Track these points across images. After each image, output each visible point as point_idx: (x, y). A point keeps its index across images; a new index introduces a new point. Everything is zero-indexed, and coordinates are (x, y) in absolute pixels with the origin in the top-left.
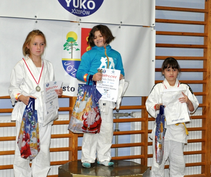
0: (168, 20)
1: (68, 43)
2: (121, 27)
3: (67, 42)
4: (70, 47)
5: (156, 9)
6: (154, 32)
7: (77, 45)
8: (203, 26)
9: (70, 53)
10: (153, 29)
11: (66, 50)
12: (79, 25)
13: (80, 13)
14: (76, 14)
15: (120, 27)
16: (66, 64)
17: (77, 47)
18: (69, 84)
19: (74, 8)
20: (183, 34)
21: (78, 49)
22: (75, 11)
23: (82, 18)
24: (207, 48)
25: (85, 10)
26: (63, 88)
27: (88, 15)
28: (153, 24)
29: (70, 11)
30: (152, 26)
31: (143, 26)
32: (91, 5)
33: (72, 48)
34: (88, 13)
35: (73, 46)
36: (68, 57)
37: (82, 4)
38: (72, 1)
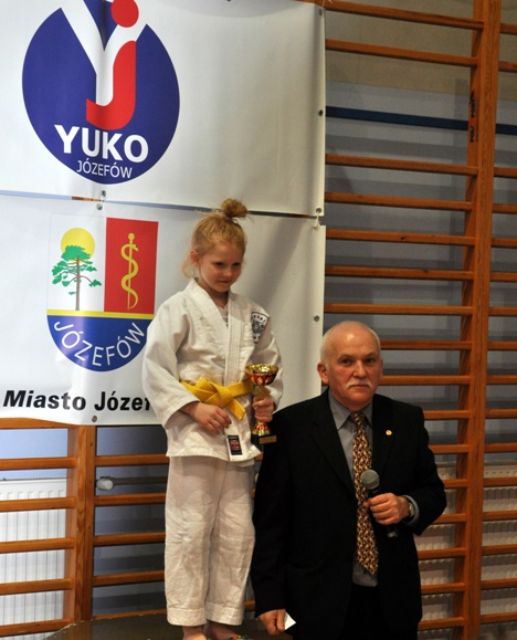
1: (66, 265)
3: (62, 260)
4: (71, 276)
5: (327, 163)
6: (321, 233)
7: (94, 269)
9: (71, 293)
11: (60, 283)
12: (100, 208)
13: (102, 172)
14: (90, 177)
16: (58, 326)
17: (92, 276)
18: (70, 387)
19: (84, 157)
20: (404, 239)
21: (95, 283)
22: (87, 166)
23: (108, 188)
25: (119, 163)
26: (51, 399)
27: (126, 179)
28: (319, 210)
29: (74, 167)
30: (316, 214)
31: (288, 215)
32: (136, 148)
33: (78, 279)
34: (127, 172)
35: (82, 273)
36: (66, 306)
37: (110, 146)
38: (79, 136)
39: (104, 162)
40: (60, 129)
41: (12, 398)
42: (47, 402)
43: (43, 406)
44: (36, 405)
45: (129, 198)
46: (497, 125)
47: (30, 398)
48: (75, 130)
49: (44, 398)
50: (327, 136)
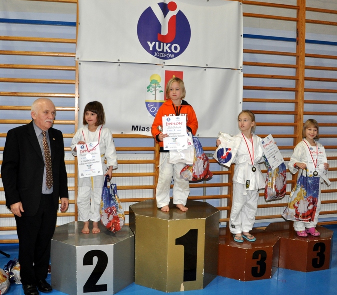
0: (257, 63)
1: (151, 86)
2: (207, 69)
3: (150, 84)
4: (153, 89)
5: (243, 52)
6: (241, 75)
7: (161, 87)
8: (295, 69)
9: (153, 95)
10: (240, 71)
11: (150, 92)
12: (163, 67)
13: (163, 56)
14: (159, 58)
15: (205, 70)
16: (149, 105)
17: (160, 89)
19: (157, 51)
20: (272, 77)
21: (161, 91)
22: (158, 55)
23: (166, 61)
24: (297, 91)
25: (170, 53)
27: (172, 58)
28: (241, 67)
29: (153, 55)
30: (240, 69)
31: (231, 69)
32: (176, 48)
34: (172, 56)
35: (157, 88)
36: (151, 99)
37: (166, 48)
38: (155, 45)
39: (165, 53)
40: (149, 43)
41: (134, 128)
42: (146, 129)
43: (144, 130)
44: (142, 130)
45: (173, 64)
46: (306, 40)
47: (140, 128)
48: (154, 43)
49: (145, 128)
50: (243, 45)
